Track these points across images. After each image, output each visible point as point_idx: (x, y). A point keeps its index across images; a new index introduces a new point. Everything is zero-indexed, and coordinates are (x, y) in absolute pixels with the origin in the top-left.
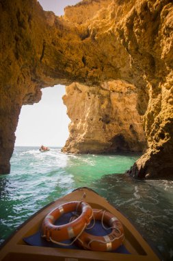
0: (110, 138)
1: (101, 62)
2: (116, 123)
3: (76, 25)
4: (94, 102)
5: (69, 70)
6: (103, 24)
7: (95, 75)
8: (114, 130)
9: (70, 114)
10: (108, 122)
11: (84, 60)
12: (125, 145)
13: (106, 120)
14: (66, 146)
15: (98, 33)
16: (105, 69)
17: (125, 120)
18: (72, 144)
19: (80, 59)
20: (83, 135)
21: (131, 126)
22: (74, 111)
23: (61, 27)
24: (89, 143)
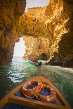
0: (40, 54)
1: (39, 30)
2: (43, 49)
3: (32, 17)
4: (35, 41)
5: (29, 32)
6: (41, 18)
7: (37, 34)
8: (42, 51)
9: (26, 44)
10: (40, 48)
11: (33, 29)
12: (46, 57)
13: (39, 47)
14: (24, 56)
15: (39, 21)
16: (40, 33)
17: (46, 48)
18: (26, 56)
19: (32, 28)
20: (31, 53)
21: (48, 50)
22: (27, 43)
23: (27, 17)
24: (32, 56)
